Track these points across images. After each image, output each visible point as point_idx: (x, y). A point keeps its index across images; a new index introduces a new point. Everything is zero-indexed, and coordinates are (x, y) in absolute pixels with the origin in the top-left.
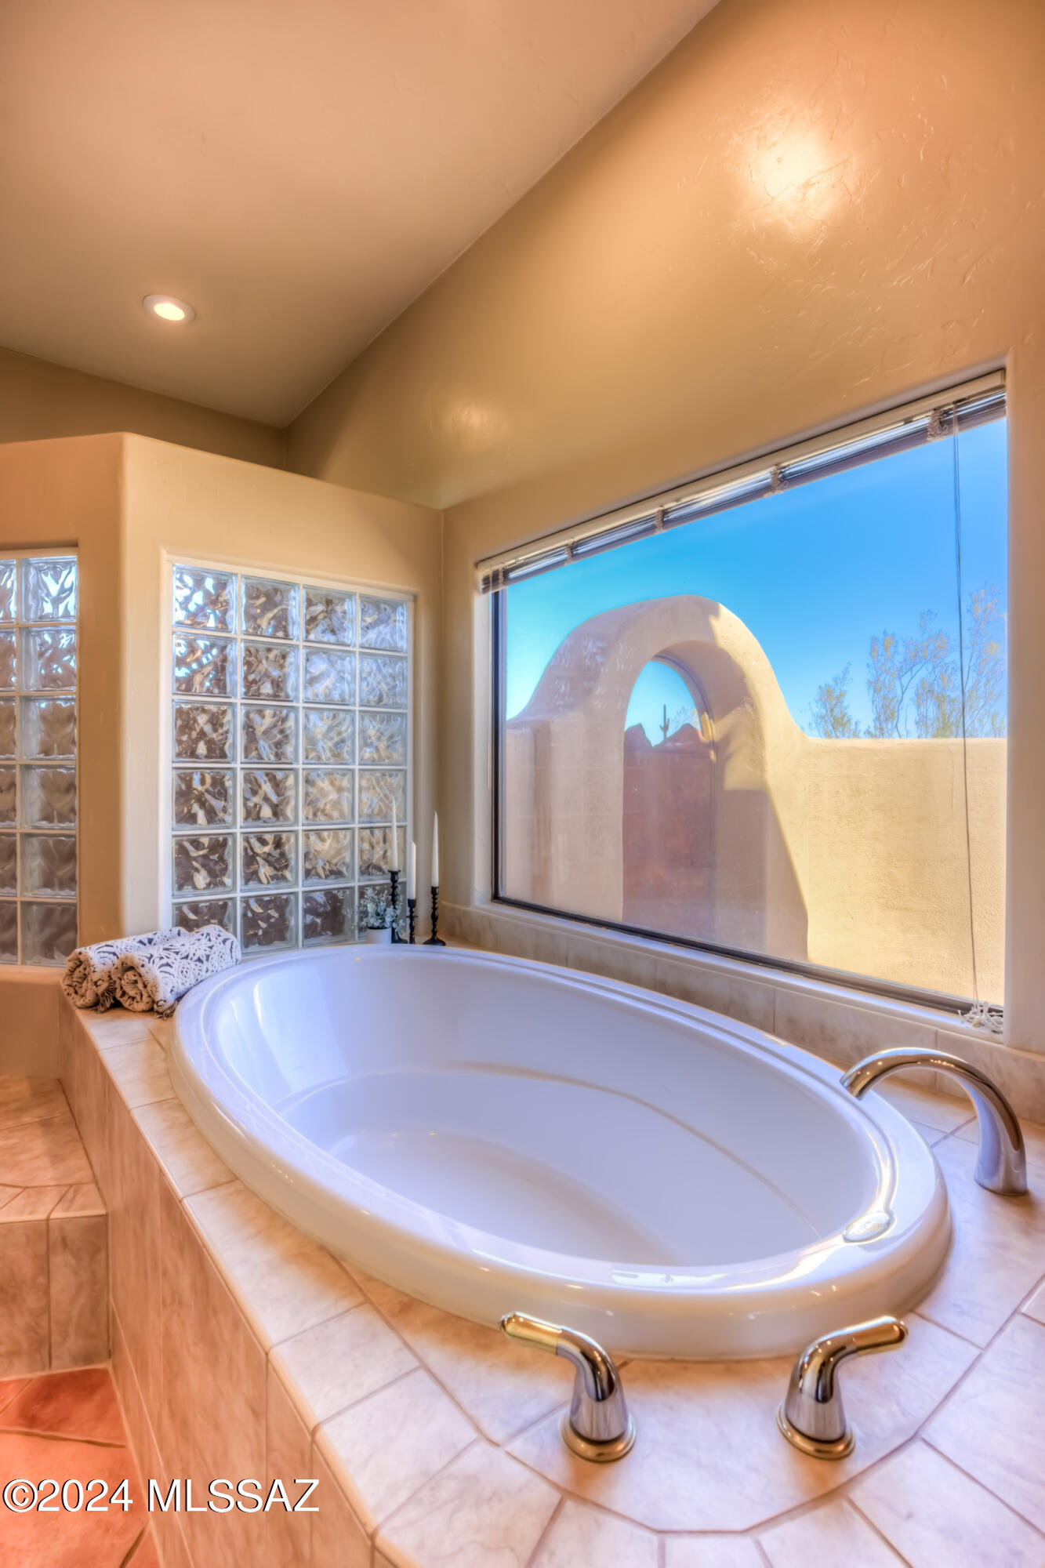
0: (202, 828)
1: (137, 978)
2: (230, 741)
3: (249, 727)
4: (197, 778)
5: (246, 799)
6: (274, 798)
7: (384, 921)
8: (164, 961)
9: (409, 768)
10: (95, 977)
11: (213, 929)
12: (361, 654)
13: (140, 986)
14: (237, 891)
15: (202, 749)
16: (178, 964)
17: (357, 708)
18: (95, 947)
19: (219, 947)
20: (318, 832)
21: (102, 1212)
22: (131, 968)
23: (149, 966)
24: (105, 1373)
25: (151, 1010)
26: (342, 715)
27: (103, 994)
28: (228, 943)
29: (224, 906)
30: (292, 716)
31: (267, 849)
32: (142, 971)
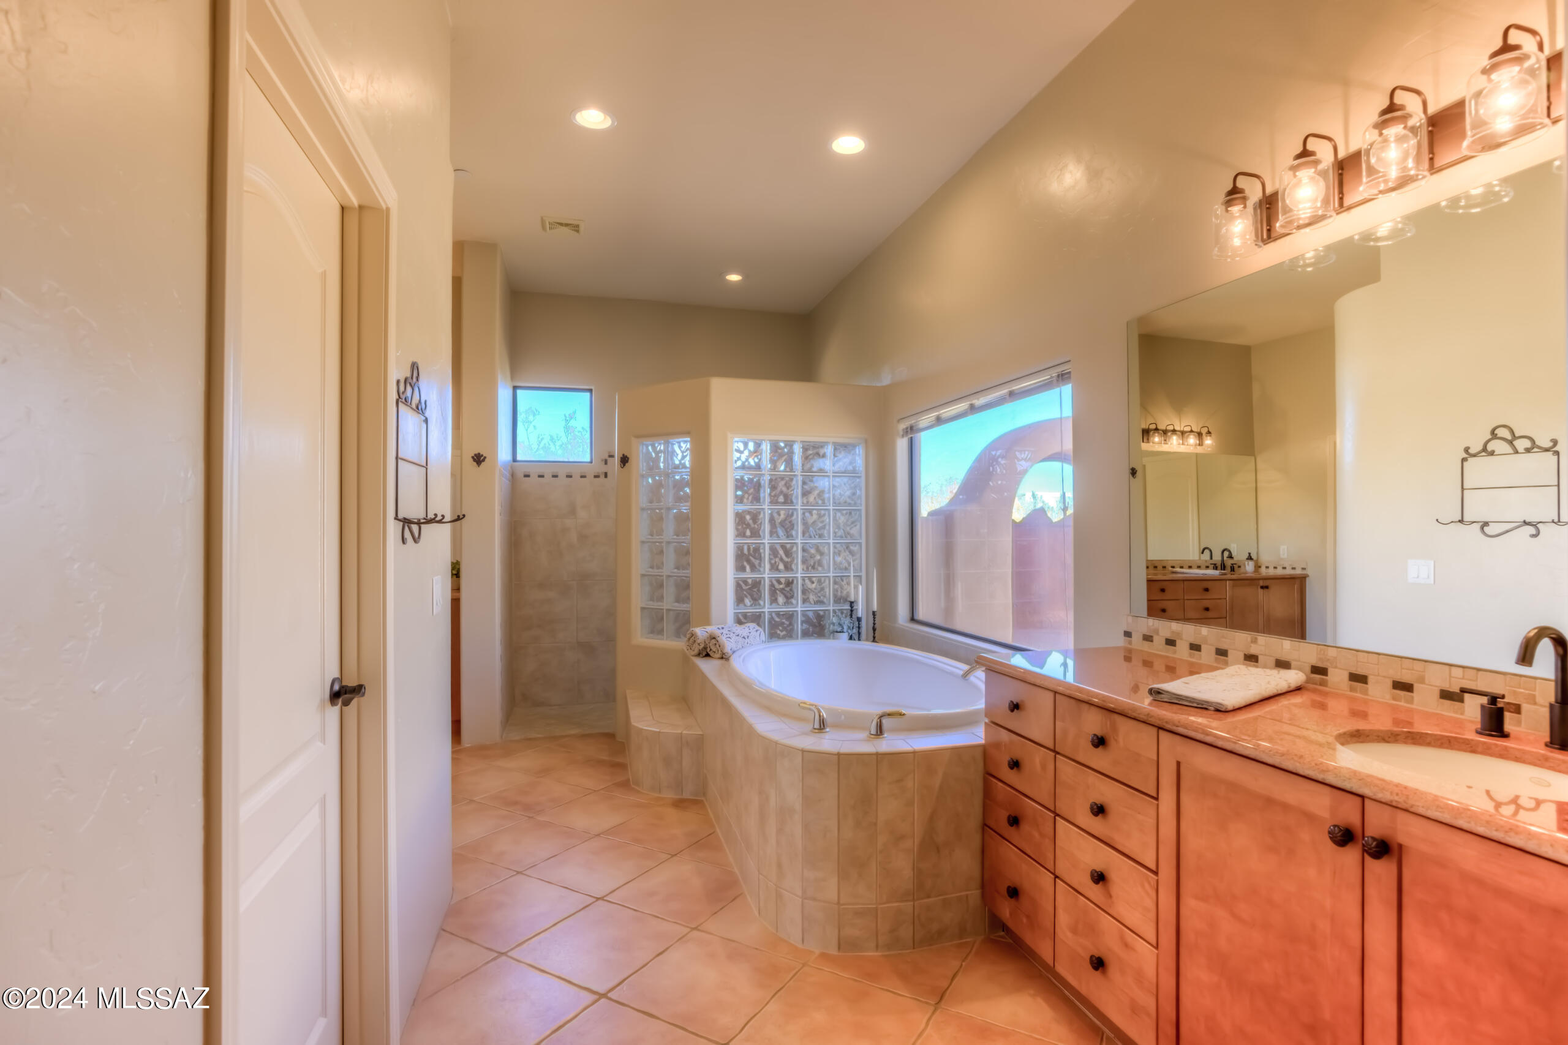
0: (749, 575)
1: (716, 642)
2: (762, 528)
3: (772, 520)
4: (746, 548)
5: (770, 559)
6: (786, 559)
7: (843, 628)
8: (728, 636)
9: (863, 541)
10: (699, 641)
11: (752, 625)
12: (833, 476)
13: (717, 646)
14: (767, 608)
15: (748, 533)
16: (734, 638)
17: (831, 508)
18: (698, 628)
19: (753, 633)
20: (810, 578)
21: (701, 733)
22: (714, 638)
23: (721, 637)
24: (702, 801)
25: (722, 658)
26: (823, 512)
27: (702, 650)
28: (759, 632)
29: (760, 616)
30: (795, 513)
31: (781, 586)
32: (718, 639)
